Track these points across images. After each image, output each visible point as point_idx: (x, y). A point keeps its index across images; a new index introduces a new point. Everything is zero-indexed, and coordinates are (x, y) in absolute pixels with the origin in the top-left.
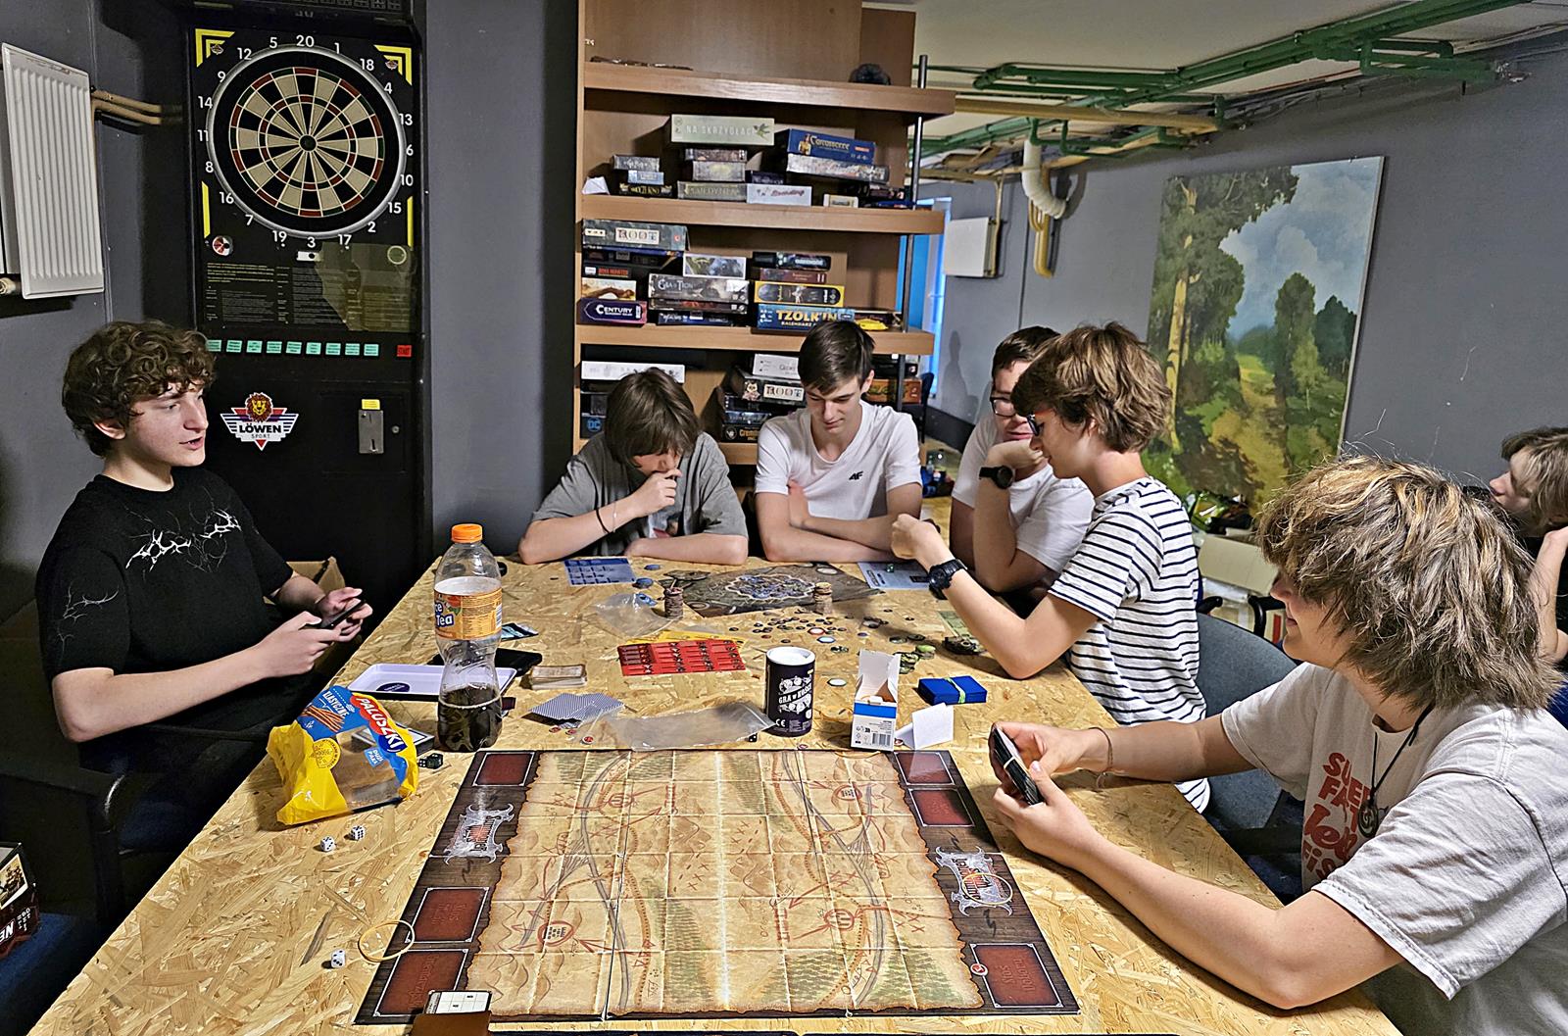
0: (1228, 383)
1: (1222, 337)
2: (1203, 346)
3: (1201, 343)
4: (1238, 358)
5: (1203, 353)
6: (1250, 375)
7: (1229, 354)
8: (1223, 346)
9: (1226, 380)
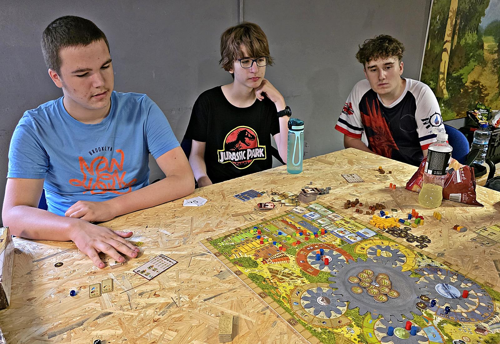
0: (477, 53)
1: (477, 29)
2: (466, 35)
3: (465, 34)
4: (484, 38)
5: (466, 40)
6: (488, 46)
7: (480, 37)
8: (477, 34)
9: (476, 51)
